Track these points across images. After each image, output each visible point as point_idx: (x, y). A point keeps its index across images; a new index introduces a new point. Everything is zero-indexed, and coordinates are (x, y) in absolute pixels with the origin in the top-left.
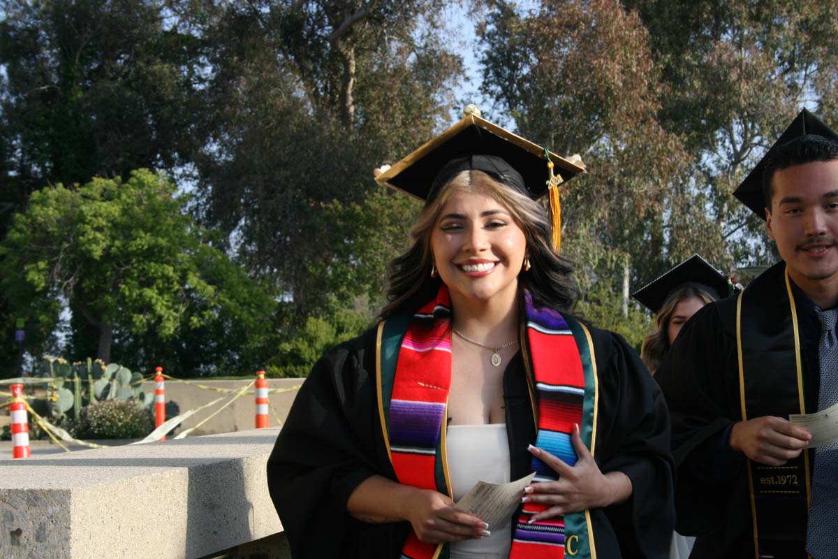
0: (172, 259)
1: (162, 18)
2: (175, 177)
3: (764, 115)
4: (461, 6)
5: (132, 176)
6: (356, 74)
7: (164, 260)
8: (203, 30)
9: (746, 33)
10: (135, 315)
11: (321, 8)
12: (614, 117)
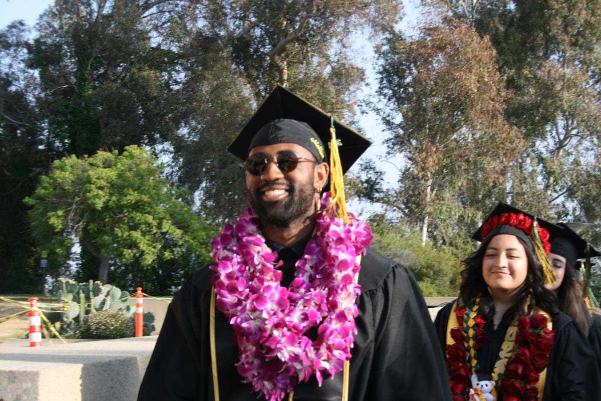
0: (152, 210)
1: (150, 38)
2: (157, 152)
3: (579, 115)
4: (363, 33)
5: (126, 150)
6: (288, 80)
7: (147, 211)
8: (179, 47)
9: (568, 55)
10: (125, 250)
11: (263, 33)
12: (472, 114)
